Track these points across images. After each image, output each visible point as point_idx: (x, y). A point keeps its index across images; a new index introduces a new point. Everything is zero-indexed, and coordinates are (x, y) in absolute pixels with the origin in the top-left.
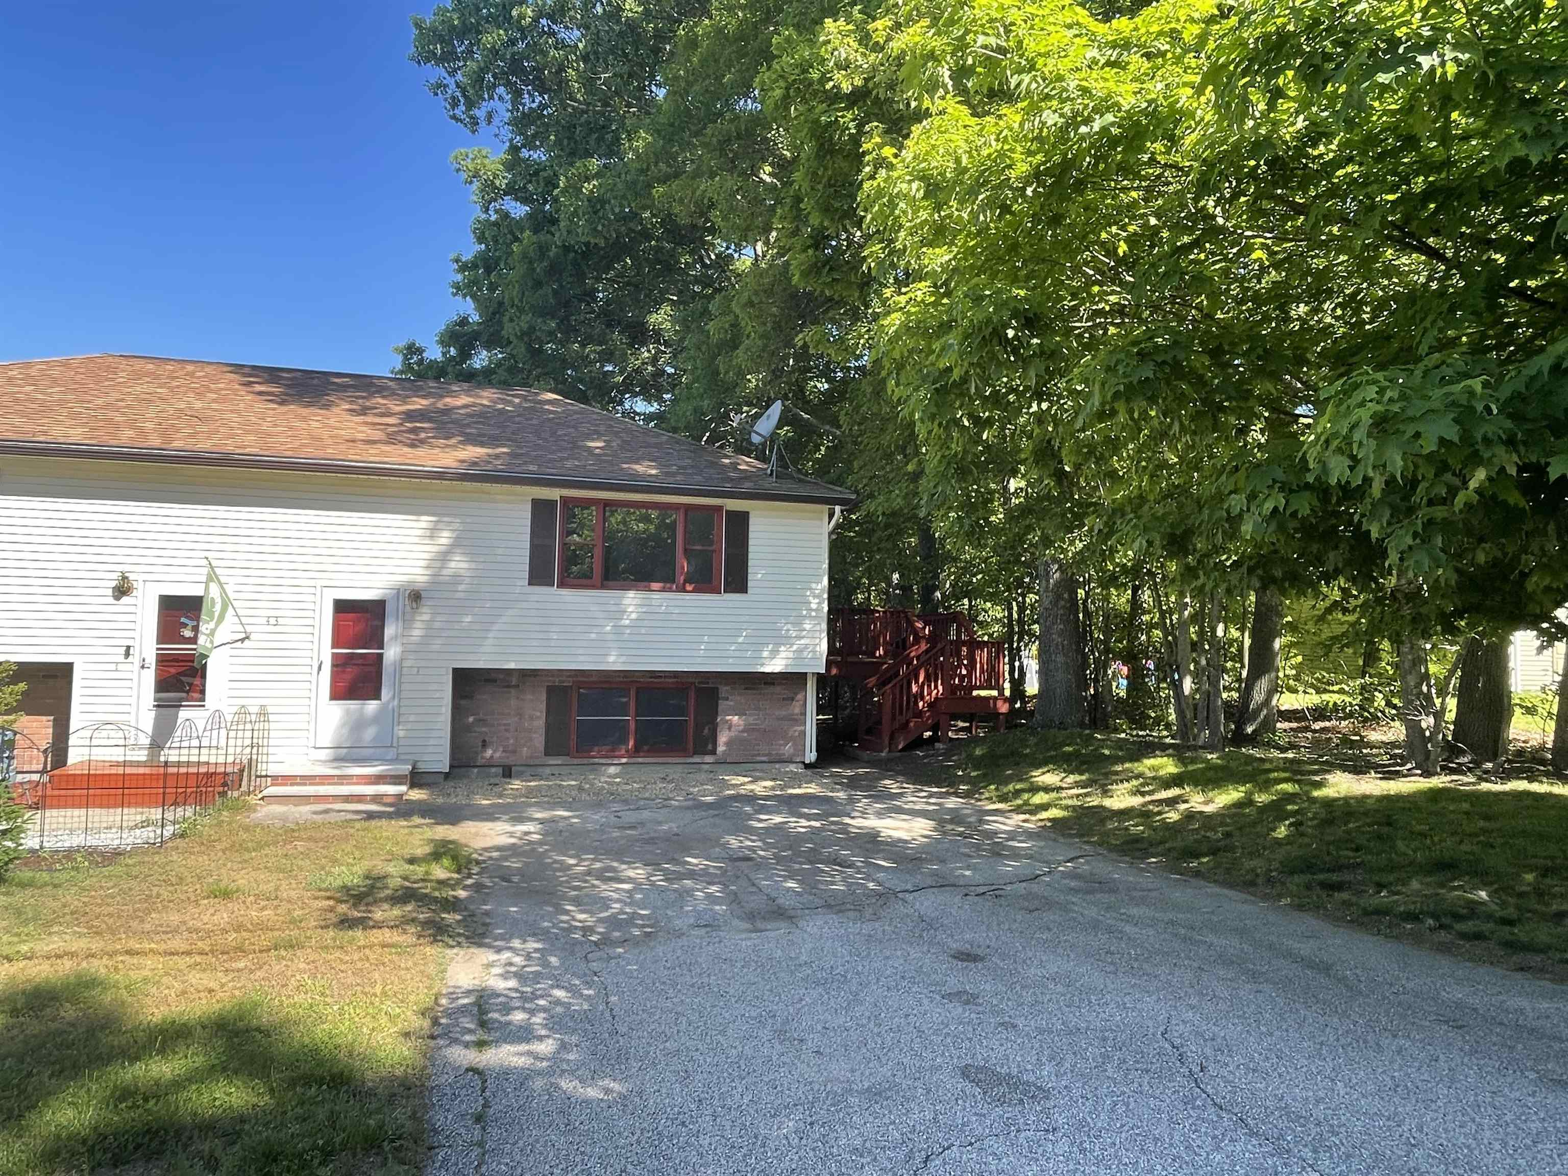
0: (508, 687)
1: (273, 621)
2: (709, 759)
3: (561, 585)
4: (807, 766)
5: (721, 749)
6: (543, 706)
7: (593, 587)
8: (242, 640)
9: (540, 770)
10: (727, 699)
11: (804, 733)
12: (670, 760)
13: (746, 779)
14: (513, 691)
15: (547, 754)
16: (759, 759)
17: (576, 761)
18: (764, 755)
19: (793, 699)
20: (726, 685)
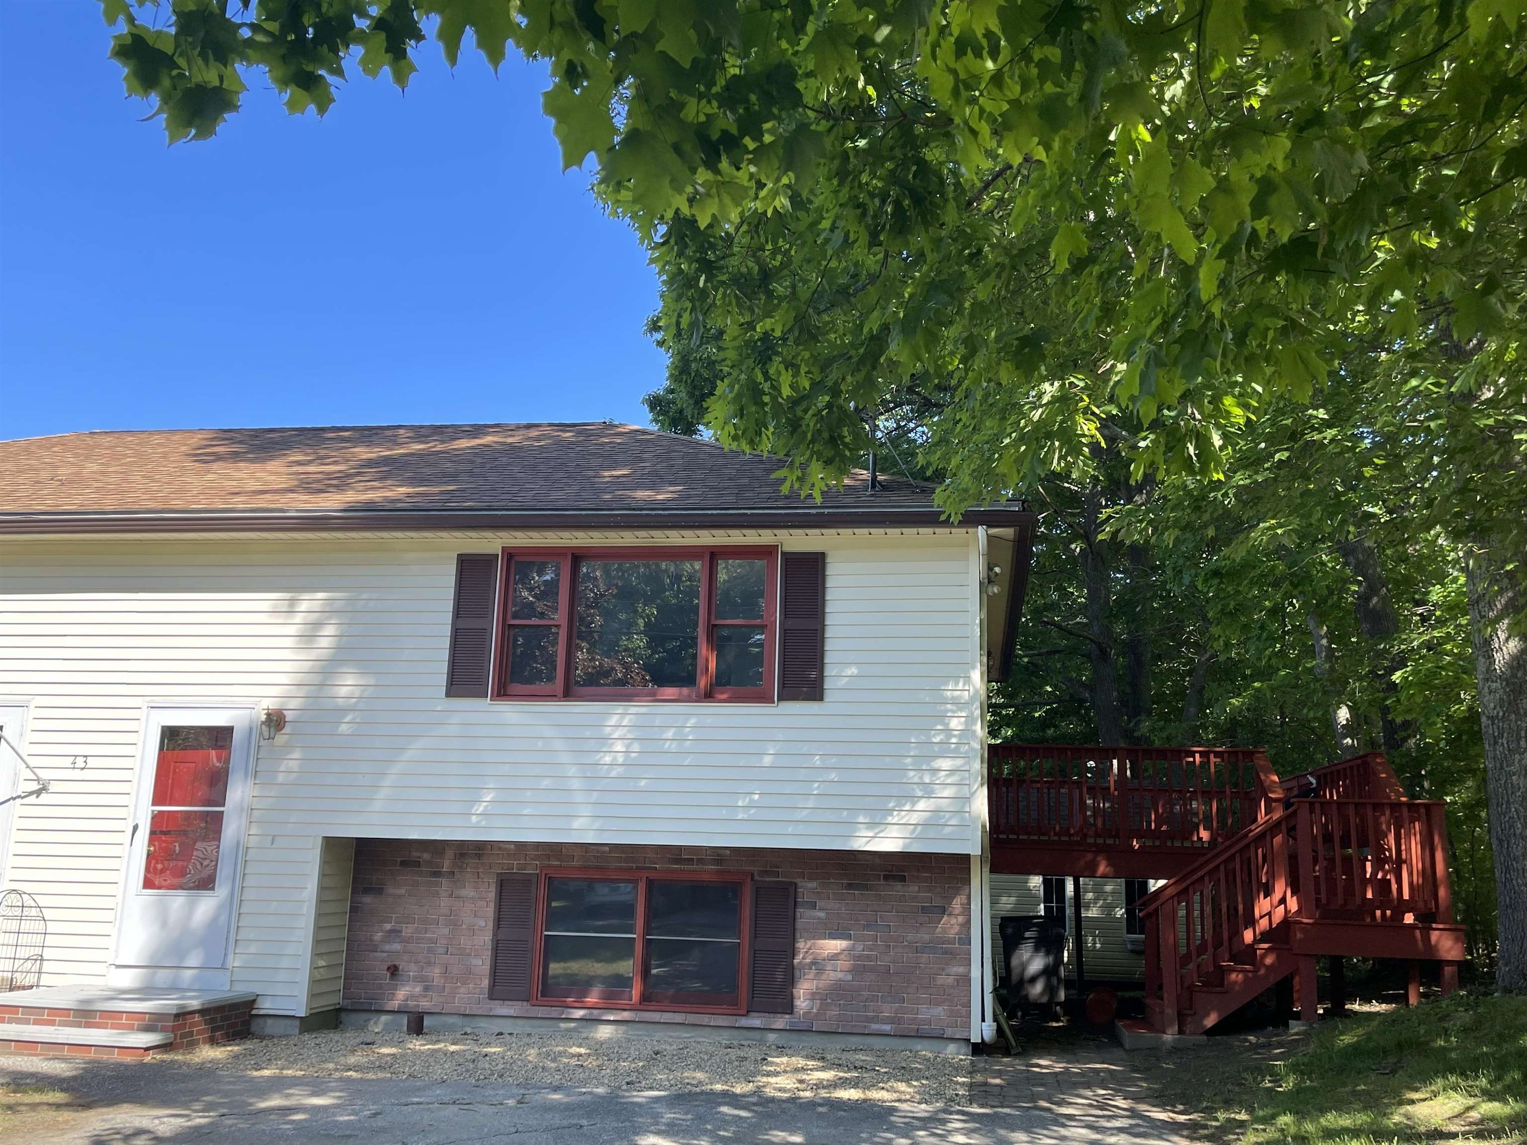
0: (437, 874)
1: (80, 762)
2: (781, 1022)
3: (502, 693)
4: (979, 1049)
5: (802, 1003)
6: (490, 911)
7: (551, 697)
8: (38, 793)
9: (483, 1023)
10: (813, 906)
11: (966, 980)
12: (705, 1019)
13: (811, 1063)
14: (444, 881)
15: (492, 997)
16: (875, 1027)
17: (541, 1012)
18: (886, 1021)
19: (943, 911)
20: (811, 879)
